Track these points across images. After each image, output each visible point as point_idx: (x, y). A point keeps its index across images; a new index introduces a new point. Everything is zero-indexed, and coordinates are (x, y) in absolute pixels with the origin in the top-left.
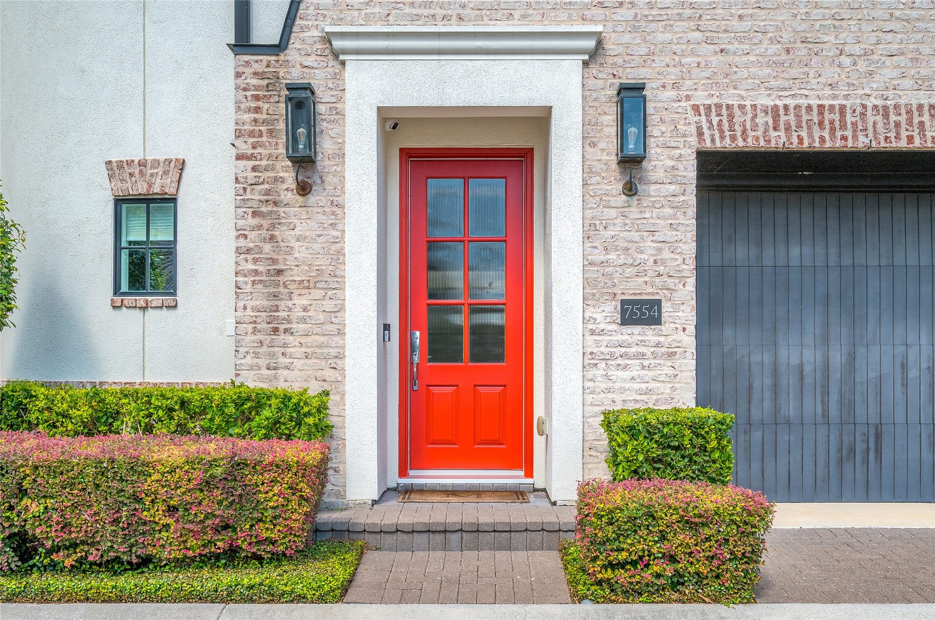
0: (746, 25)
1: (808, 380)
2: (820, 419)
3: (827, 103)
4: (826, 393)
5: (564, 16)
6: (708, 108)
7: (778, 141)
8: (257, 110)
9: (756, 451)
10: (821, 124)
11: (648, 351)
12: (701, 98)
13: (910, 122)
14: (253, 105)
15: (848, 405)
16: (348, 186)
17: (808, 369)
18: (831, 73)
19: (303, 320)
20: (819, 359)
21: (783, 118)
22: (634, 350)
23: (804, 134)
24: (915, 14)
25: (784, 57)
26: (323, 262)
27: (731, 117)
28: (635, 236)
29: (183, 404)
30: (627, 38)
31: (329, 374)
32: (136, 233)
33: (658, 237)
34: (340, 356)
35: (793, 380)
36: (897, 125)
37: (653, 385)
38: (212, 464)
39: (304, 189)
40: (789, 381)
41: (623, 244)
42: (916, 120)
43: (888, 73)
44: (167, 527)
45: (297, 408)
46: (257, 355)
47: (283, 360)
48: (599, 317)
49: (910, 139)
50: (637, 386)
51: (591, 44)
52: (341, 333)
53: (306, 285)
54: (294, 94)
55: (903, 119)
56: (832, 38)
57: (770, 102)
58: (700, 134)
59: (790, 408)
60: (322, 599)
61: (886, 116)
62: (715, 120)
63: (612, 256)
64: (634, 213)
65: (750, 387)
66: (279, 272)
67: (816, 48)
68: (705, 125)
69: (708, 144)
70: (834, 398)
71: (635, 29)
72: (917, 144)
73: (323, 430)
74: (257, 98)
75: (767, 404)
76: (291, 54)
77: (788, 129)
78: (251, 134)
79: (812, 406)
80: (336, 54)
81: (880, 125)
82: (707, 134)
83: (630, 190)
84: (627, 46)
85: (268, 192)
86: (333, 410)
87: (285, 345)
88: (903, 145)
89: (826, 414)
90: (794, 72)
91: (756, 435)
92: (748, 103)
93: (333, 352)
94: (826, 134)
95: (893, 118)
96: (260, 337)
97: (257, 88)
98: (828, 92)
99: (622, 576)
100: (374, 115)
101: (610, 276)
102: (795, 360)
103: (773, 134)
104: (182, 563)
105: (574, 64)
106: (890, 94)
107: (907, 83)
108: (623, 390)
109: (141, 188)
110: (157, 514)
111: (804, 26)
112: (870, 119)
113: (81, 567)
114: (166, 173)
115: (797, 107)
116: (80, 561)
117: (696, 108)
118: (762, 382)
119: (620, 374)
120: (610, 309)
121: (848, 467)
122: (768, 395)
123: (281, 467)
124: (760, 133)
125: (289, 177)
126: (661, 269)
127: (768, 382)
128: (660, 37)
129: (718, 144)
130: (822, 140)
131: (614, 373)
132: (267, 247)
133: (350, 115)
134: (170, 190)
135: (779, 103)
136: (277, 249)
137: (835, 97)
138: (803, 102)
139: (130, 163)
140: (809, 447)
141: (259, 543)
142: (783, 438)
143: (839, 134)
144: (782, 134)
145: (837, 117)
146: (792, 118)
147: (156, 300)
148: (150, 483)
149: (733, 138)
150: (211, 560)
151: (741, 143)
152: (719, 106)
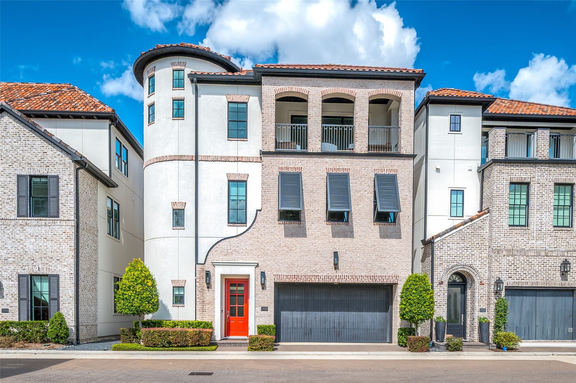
0: (282, 261)
1: (298, 320)
2: (300, 327)
3: (295, 274)
4: (302, 323)
5: (252, 259)
6: (276, 275)
7: (287, 280)
8: (200, 274)
9: (289, 333)
10: (294, 278)
11: (266, 315)
12: (275, 273)
13: (309, 278)
14: (200, 273)
15: (306, 325)
16: (215, 287)
17: (298, 318)
18: (296, 269)
19: (208, 310)
20: (301, 317)
21: (288, 277)
22: (264, 315)
23: (292, 280)
24: (310, 260)
25: (289, 267)
26: (211, 300)
27: (280, 277)
28: (264, 296)
29: (189, 324)
30: (262, 263)
31: (212, 319)
32: (177, 293)
33: (267, 296)
34: (214, 316)
35: (296, 320)
36: (307, 278)
37: (266, 321)
38: (196, 332)
39: (208, 288)
40: (295, 321)
41: (261, 297)
42: (310, 277)
43: (305, 270)
44: (190, 341)
45: (207, 324)
46: (200, 315)
47: (204, 316)
48: (258, 310)
49: (309, 281)
50: (263, 321)
51: (256, 264)
52: (214, 312)
53: (208, 304)
54: (207, 272)
55: (308, 277)
56: (296, 264)
57: (286, 274)
58: (275, 279)
59: (295, 325)
60: (212, 351)
61: (305, 277)
62: (277, 277)
63: (260, 299)
64: (263, 292)
65: (288, 322)
66: (204, 301)
67: (294, 265)
68: (275, 278)
69: (276, 281)
70: (303, 324)
71: (264, 262)
72: (310, 281)
73: (212, 328)
74: (200, 272)
75: (291, 325)
76: (206, 265)
77: (289, 279)
78: (199, 278)
79: (299, 325)
80: (213, 265)
81: (304, 278)
82: (276, 280)
83: (263, 288)
84: (262, 264)
85: (202, 288)
86: (213, 325)
87: (205, 314)
88: (308, 281)
89: (302, 326)
90: (290, 269)
91: (289, 330)
92: (283, 274)
93: (213, 315)
94: (295, 280)
95: (306, 277)
96: (200, 312)
97: (200, 270)
98: (296, 272)
99: (254, 347)
100: (220, 276)
101: (259, 303)
102: (296, 317)
103: (287, 279)
104: (192, 346)
105: (254, 267)
106: (306, 273)
107: (309, 271)
108: (261, 322)
109: (178, 285)
110: (189, 339)
111: (292, 262)
112: (303, 277)
113: (178, 346)
114: (182, 282)
115: (291, 275)
116: (178, 345)
117: (274, 275)
118: (290, 321)
119: (261, 319)
120: (259, 309)
121: (305, 336)
122: (291, 323)
123: (206, 332)
124: (284, 279)
125: (206, 286)
126: (268, 302)
127: (291, 321)
128: (268, 263)
129: (277, 281)
130: (295, 281)
131: (260, 319)
132: (202, 297)
133: (216, 276)
134: (183, 286)
135: (288, 274)
136: (203, 298)
137: (297, 273)
138: (292, 274)
139: (176, 280)
140: (298, 332)
141: (203, 343)
142: (294, 331)
143: (297, 280)
144: (288, 279)
145: (297, 277)
146: (290, 277)
147: (181, 305)
148: (188, 334)
149: (280, 280)
150: (195, 346)
151: (281, 281)
152: (278, 275)
